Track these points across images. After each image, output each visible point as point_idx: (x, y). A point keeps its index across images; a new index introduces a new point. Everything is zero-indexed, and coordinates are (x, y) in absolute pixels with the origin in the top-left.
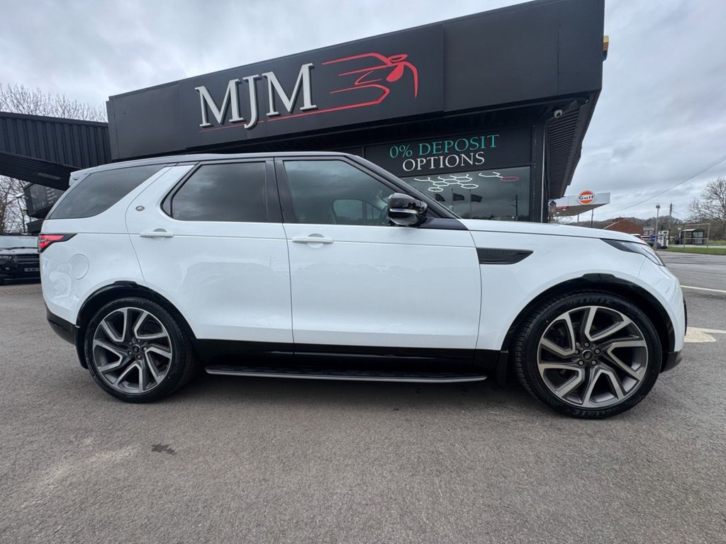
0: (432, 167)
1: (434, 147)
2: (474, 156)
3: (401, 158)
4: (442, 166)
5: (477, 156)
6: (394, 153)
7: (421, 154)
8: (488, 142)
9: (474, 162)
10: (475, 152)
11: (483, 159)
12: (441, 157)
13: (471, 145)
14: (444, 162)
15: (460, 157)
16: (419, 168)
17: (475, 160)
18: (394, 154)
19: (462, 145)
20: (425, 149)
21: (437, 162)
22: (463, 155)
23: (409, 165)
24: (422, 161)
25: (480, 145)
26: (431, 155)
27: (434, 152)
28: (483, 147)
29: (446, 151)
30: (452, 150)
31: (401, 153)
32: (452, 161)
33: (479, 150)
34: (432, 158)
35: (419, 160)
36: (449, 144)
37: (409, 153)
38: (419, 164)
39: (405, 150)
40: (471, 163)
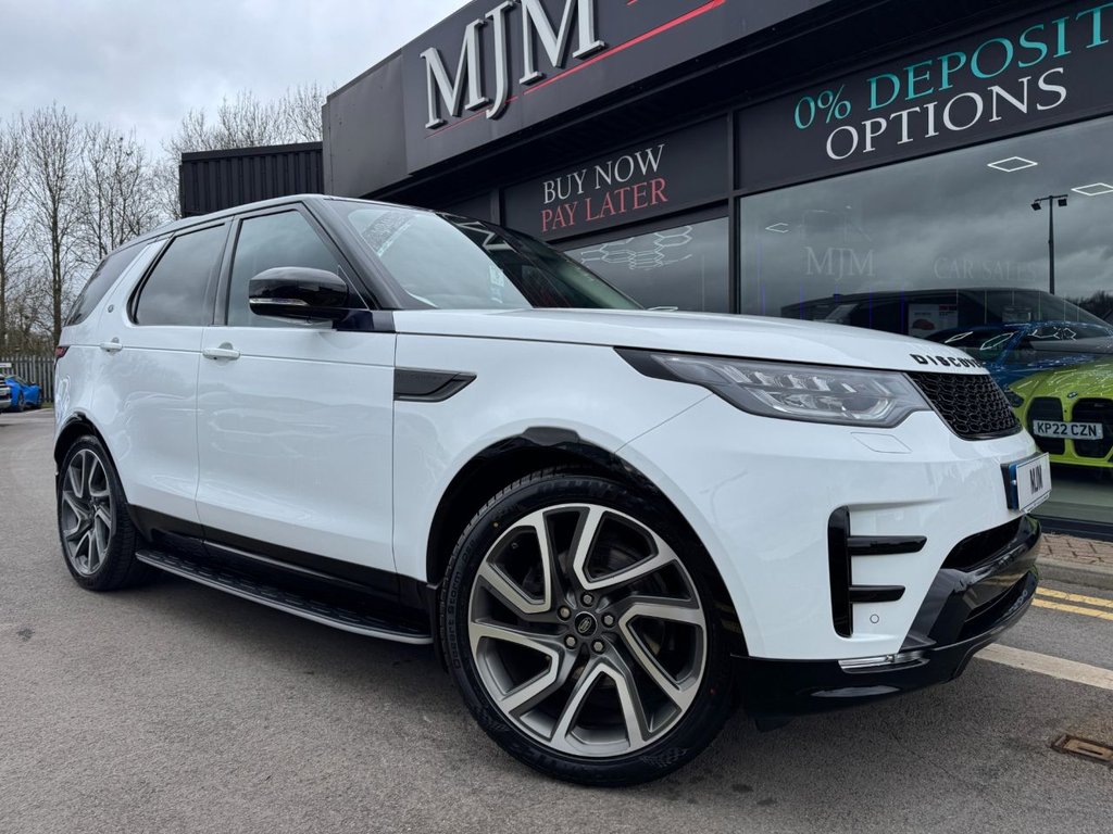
0: (905, 139)
1: (911, 80)
2: (1033, 84)
3: (821, 128)
4: (931, 132)
5: (1042, 85)
6: (805, 117)
7: (874, 105)
8: (1080, 32)
9: (1031, 106)
10: (1035, 74)
11: (1062, 91)
12: (931, 107)
13: (1021, 53)
14: (939, 118)
15: (987, 97)
16: (869, 148)
17: (1037, 96)
18: (804, 120)
19: (991, 59)
20: (885, 89)
21: (918, 123)
22: (996, 89)
23: (842, 142)
24: (876, 127)
25: (1053, 48)
26: (902, 103)
27: (911, 95)
28: (1061, 51)
29: (945, 85)
30: (963, 80)
31: (821, 113)
32: (963, 111)
33: (1051, 61)
34: (905, 114)
35: (868, 124)
36: (953, 62)
37: (843, 109)
38: (869, 135)
39: (835, 105)
40: (1024, 108)
